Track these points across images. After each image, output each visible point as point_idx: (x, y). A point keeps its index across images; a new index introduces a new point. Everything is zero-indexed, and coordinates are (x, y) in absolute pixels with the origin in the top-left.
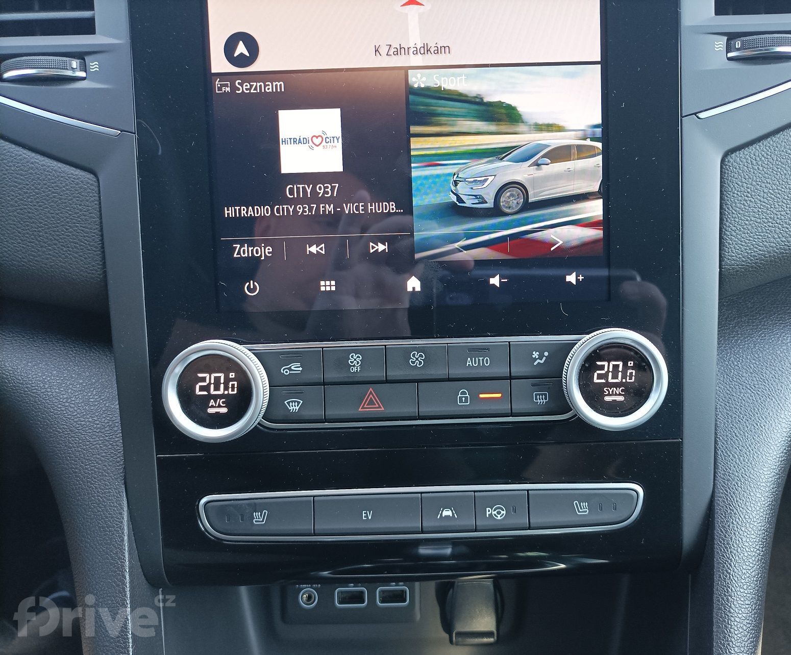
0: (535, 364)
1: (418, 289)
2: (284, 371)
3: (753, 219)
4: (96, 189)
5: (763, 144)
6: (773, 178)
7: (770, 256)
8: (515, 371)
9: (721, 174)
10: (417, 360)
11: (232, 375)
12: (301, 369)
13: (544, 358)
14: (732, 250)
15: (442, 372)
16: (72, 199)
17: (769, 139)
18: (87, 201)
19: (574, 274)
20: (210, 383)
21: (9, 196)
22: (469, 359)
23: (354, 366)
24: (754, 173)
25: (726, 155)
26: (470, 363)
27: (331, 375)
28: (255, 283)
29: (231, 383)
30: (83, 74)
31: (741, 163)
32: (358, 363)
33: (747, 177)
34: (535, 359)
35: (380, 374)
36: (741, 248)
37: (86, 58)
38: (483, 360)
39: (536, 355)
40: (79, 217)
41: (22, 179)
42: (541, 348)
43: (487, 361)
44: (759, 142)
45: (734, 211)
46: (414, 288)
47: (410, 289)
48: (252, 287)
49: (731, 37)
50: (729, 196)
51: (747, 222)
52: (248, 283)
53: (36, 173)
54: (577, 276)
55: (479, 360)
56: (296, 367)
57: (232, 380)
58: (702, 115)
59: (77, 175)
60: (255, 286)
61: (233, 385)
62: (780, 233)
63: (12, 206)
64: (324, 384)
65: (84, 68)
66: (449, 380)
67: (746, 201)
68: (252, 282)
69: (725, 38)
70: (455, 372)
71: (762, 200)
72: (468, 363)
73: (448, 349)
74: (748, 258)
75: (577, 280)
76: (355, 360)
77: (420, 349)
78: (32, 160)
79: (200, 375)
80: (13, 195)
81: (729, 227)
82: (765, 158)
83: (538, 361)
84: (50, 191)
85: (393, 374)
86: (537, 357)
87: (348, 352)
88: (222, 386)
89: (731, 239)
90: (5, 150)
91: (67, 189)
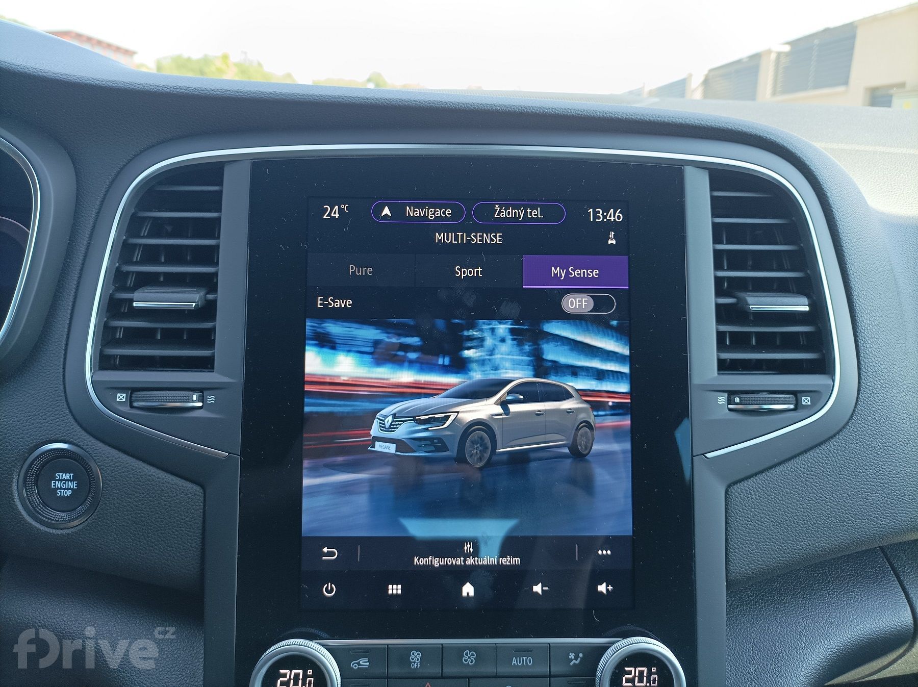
0: (571, 664)
1: (472, 594)
2: (354, 665)
3: (753, 539)
4: (202, 499)
5: (759, 478)
6: (768, 506)
7: (768, 569)
8: (555, 669)
9: (726, 502)
10: (469, 658)
11: (310, 672)
12: (368, 664)
13: (579, 659)
14: (736, 565)
15: (490, 669)
16: (180, 507)
17: (764, 474)
18: (193, 509)
19: (604, 584)
20: (290, 679)
21: (126, 503)
22: (514, 658)
23: (414, 662)
24: (753, 502)
25: (729, 486)
26: (516, 662)
27: (395, 670)
28: (333, 585)
29: (308, 679)
30: (200, 404)
31: (741, 493)
32: (418, 660)
33: (747, 505)
34: (572, 660)
35: (437, 670)
36: (743, 563)
37: (205, 393)
38: (526, 660)
39: (572, 656)
40: (184, 522)
41: (139, 489)
42: (576, 649)
43: (529, 661)
44: (756, 476)
45: (737, 533)
46: (468, 594)
47: (464, 594)
48: (329, 588)
49: (731, 393)
50: (732, 520)
51: (748, 542)
52: (326, 585)
53: (152, 484)
54: (607, 586)
55: (523, 660)
56: (364, 663)
57: (310, 676)
58: (709, 455)
59: (186, 487)
60: (332, 588)
61: (310, 681)
62: (776, 550)
63: (127, 510)
64: (388, 678)
65: (202, 399)
66: (496, 676)
67: (746, 524)
68: (330, 584)
69: (726, 395)
70: (502, 670)
71: (760, 523)
72: (513, 662)
73: (496, 648)
74: (750, 571)
75: (607, 590)
76: (415, 658)
77: (472, 648)
78: (150, 473)
79: (282, 671)
80: (130, 502)
81: (733, 545)
82: (761, 490)
83: (574, 661)
84: (162, 499)
85: (449, 670)
86: (573, 658)
87: (409, 649)
88: (300, 682)
89: (735, 556)
90: (128, 463)
91: (177, 499)
